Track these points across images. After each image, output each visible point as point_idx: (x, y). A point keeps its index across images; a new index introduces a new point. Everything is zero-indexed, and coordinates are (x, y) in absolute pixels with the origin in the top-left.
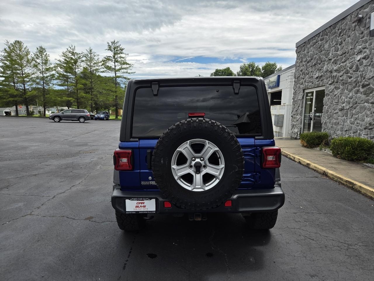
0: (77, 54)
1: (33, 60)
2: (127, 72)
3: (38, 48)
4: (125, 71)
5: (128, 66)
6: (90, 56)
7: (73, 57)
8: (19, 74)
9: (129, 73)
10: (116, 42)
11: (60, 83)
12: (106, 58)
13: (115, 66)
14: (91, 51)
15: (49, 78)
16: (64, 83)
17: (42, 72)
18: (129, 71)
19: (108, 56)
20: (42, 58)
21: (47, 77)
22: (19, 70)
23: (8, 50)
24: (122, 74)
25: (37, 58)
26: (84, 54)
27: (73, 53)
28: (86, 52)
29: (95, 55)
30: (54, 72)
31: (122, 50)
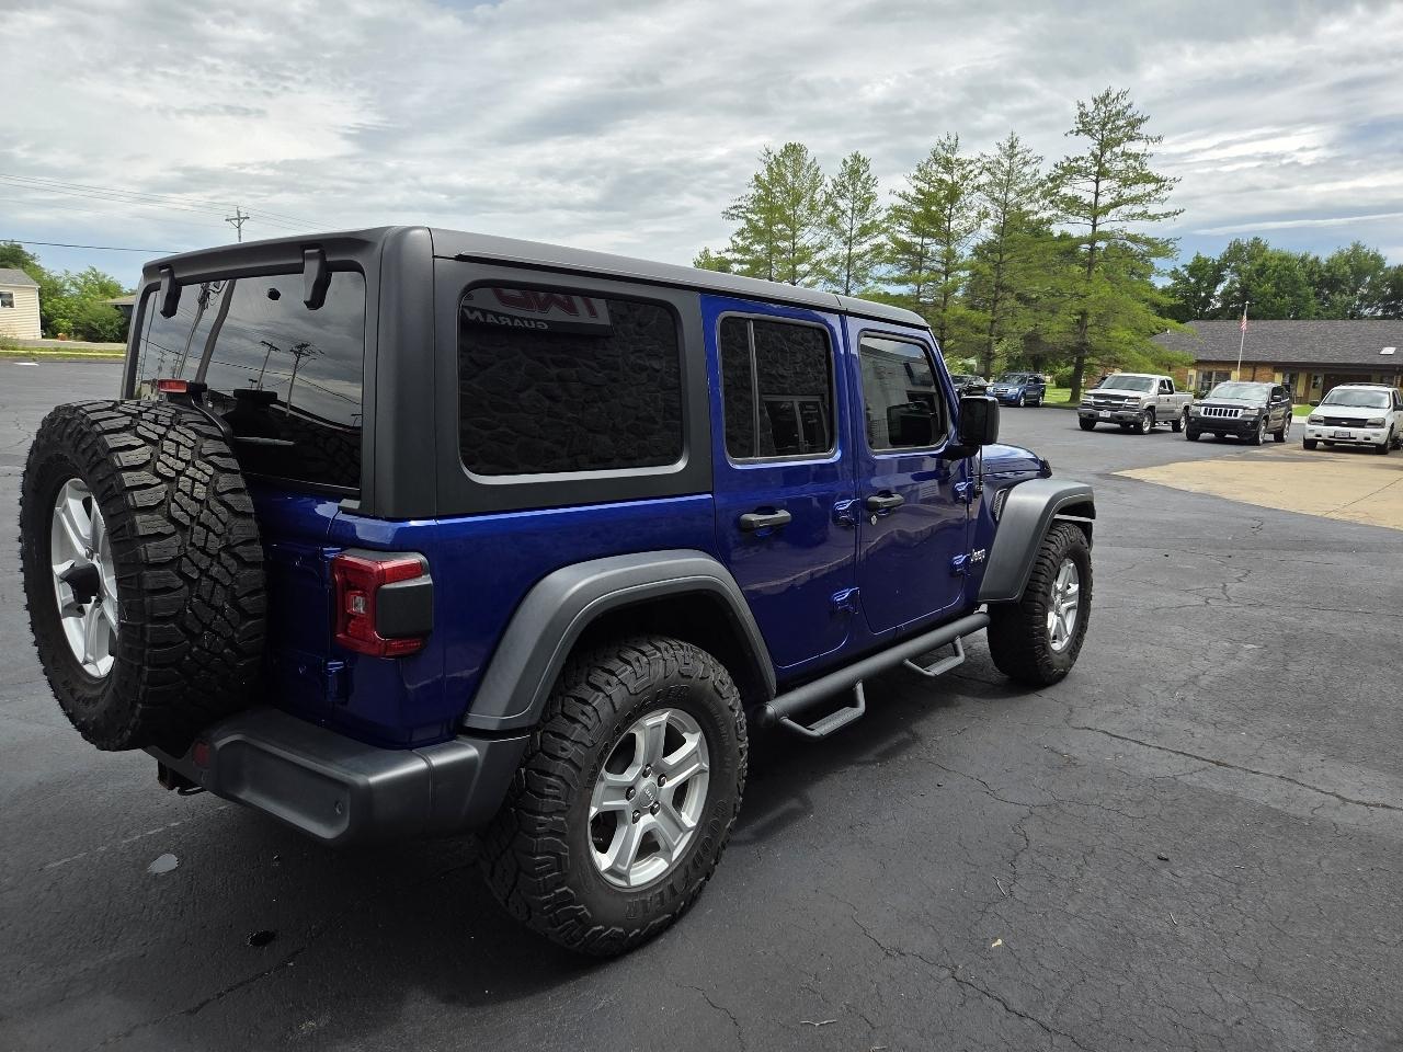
0: (961, 164)
1: (827, 202)
2: (1144, 215)
3: (848, 160)
4: (1138, 209)
5: (1151, 187)
6: (1007, 165)
7: (946, 177)
8: (783, 252)
9: (1153, 218)
10: (1113, 96)
11: (896, 274)
12: (1063, 168)
13: (1097, 194)
14: (1012, 146)
15: (867, 258)
16: (909, 273)
17: (849, 242)
18: (1153, 209)
19: (1071, 158)
20: (854, 192)
21: (860, 257)
22: (785, 238)
23: (765, 177)
24: (1118, 226)
25: (842, 196)
26: (985, 160)
27: (948, 161)
28: (993, 152)
29: (1027, 159)
30: (882, 239)
31: (1134, 123)
